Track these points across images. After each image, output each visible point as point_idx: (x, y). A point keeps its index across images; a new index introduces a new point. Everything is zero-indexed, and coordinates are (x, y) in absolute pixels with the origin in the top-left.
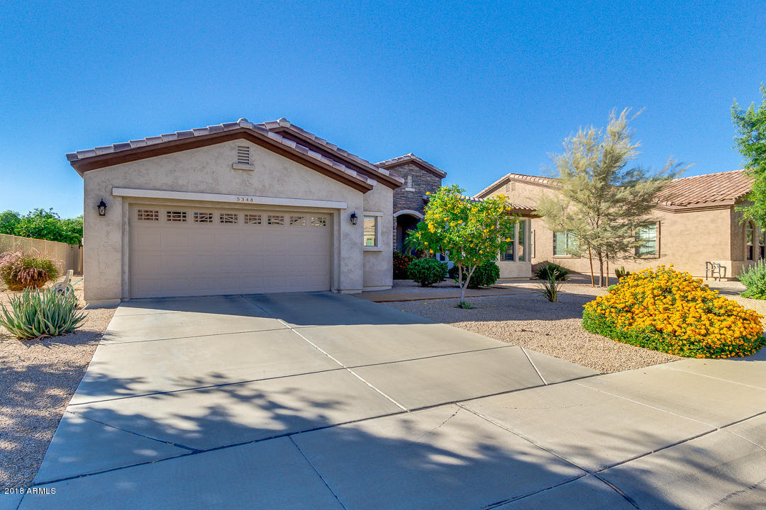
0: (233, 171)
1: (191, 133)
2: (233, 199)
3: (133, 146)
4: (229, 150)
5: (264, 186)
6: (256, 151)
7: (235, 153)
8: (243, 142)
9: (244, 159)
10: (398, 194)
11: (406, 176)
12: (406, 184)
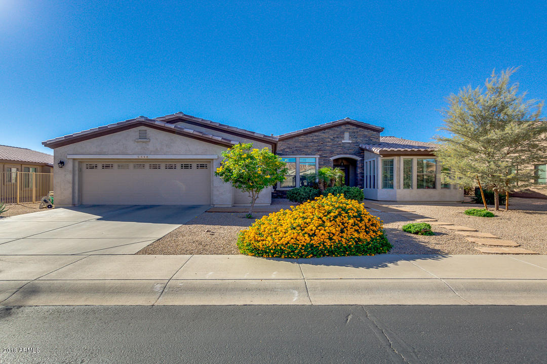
0: (136, 143)
1: (107, 127)
2: (135, 157)
3: (74, 136)
4: (134, 132)
5: (157, 149)
6: (151, 132)
7: (137, 133)
8: (143, 128)
9: (143, 137)
10: (335, 145)
11: (343, 133)
12: (343, 138)
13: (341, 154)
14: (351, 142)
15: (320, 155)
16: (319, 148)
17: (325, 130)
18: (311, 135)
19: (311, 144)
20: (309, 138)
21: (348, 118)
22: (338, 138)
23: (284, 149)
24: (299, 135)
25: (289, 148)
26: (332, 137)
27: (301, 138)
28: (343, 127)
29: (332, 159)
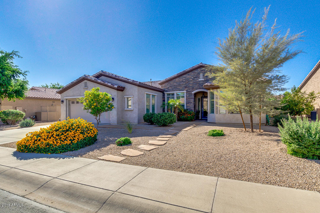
0: (84, 89)
6: (88, 83)
8: (86, 81)
9: (86, 86)
10: (195, 83)
11: (199, 74)
12: (199, 77)
13: (198, 89)
14: (203, 80)
15: (186, 90)
16: (186, 85)
17: (189, 73)
18: (182, 77)
19: (182, 83)
20: (181, 79)
21: (201, 63)
22: (196, 77)
23: (168, 87)
24: (175, 78)
25: (171, 87)
26: (193, 77)
27: (177, 80)
28: (199, 70)
29: (193, 93)
